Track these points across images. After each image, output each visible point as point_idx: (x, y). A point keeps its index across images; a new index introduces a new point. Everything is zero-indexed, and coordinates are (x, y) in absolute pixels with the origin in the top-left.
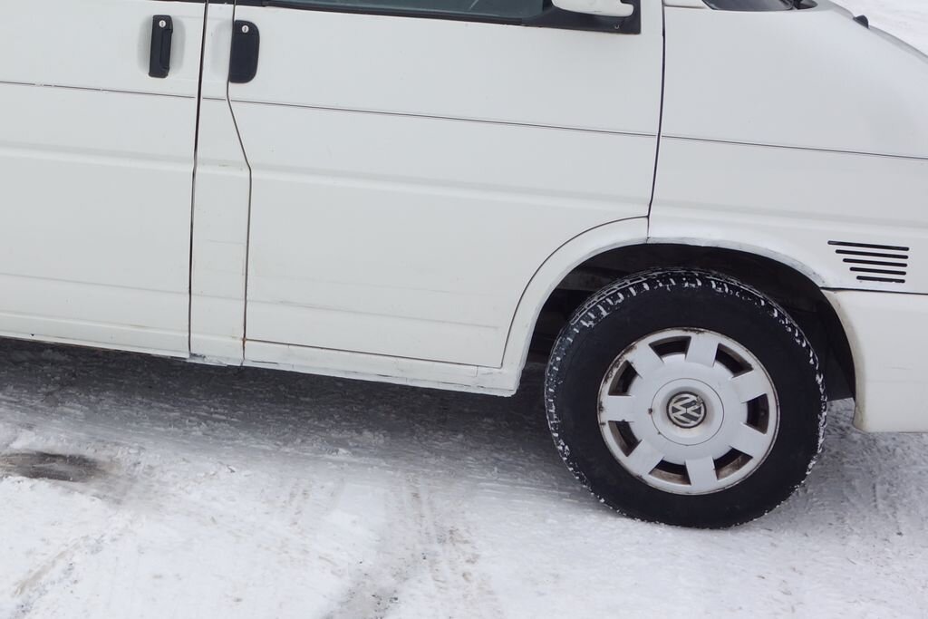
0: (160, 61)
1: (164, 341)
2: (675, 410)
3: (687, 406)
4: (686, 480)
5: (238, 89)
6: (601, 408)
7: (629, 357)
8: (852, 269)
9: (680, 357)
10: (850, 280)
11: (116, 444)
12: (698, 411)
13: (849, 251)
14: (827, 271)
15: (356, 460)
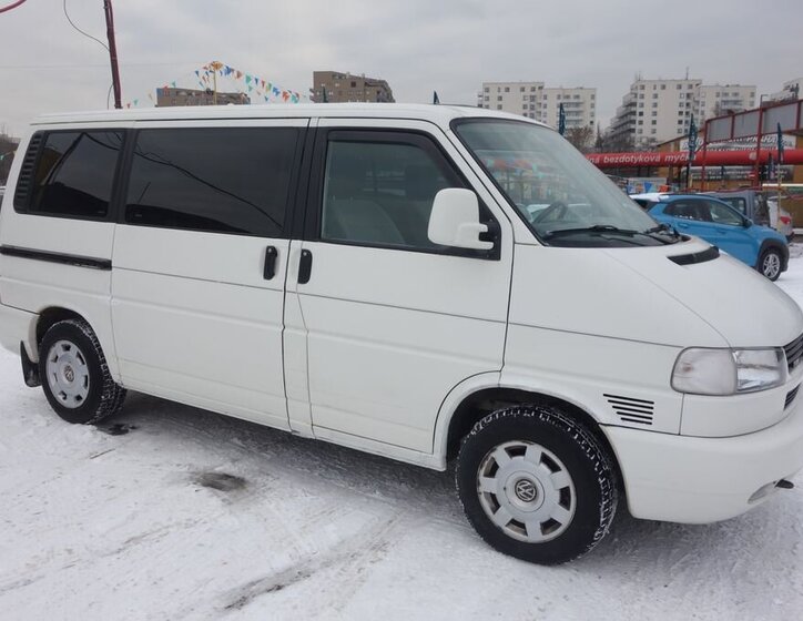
0: (269, 272)
1: (277, 421)
2: (520, 490)
3: (526, 488)
4: (526, 533)
5: (302, 287)
6: (479, 484)
7: (493, 455)
8: (618, 413)
9: (521, 458)
10: (617, 420)
11: (268, 475)
12: (532, 492)
13: (618, 402)
14: (603, 413)
15: (384, 499)
